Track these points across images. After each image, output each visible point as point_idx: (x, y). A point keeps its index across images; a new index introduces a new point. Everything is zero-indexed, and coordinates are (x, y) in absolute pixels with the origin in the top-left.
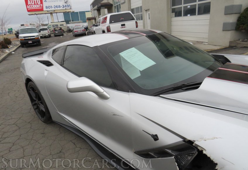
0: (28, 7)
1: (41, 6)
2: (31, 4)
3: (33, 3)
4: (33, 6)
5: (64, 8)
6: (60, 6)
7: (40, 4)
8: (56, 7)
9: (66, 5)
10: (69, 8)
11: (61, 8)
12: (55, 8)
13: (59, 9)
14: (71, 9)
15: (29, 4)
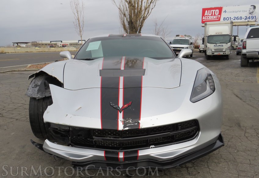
0: (204, 18)
1: (218, 17)
2: (207, 15)
3: (210, 14)
4: (210, 17)
5: (247, 21)
6: (241, 18)
7: (218, 15)
8: (236, 19)
9: (250, 17)
10: (254, 20)
11: (243, 20)
12: (234, 20)
13: (239, 21)
14: (256, 21)
15: (205, 15)
